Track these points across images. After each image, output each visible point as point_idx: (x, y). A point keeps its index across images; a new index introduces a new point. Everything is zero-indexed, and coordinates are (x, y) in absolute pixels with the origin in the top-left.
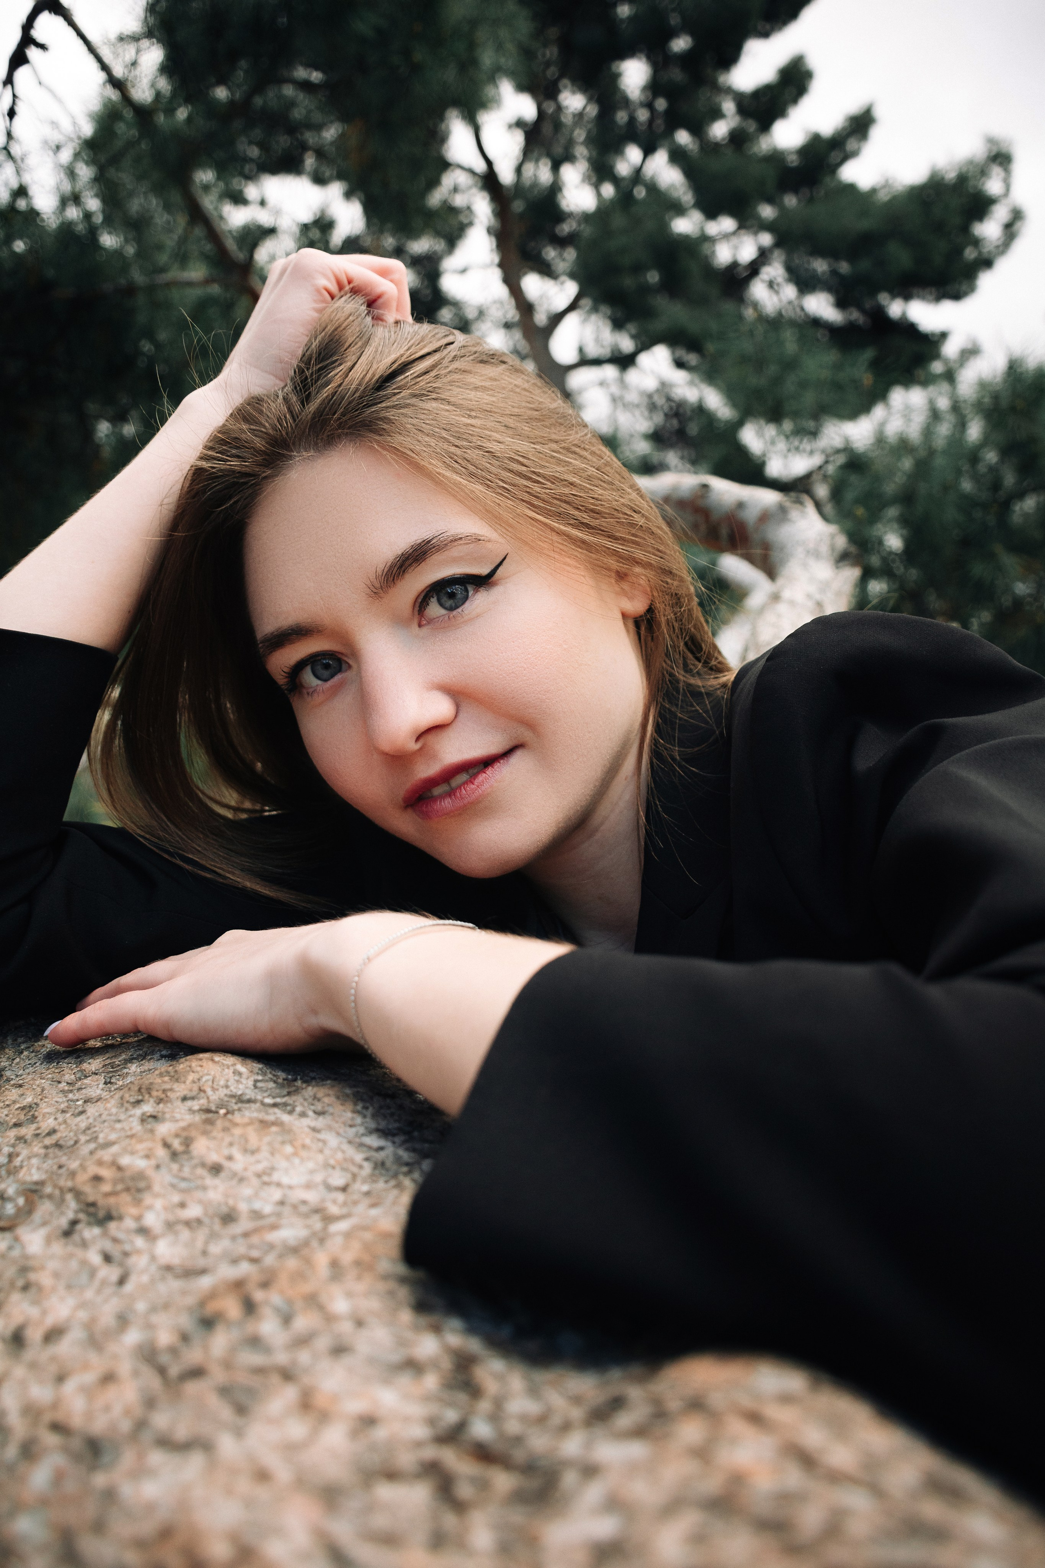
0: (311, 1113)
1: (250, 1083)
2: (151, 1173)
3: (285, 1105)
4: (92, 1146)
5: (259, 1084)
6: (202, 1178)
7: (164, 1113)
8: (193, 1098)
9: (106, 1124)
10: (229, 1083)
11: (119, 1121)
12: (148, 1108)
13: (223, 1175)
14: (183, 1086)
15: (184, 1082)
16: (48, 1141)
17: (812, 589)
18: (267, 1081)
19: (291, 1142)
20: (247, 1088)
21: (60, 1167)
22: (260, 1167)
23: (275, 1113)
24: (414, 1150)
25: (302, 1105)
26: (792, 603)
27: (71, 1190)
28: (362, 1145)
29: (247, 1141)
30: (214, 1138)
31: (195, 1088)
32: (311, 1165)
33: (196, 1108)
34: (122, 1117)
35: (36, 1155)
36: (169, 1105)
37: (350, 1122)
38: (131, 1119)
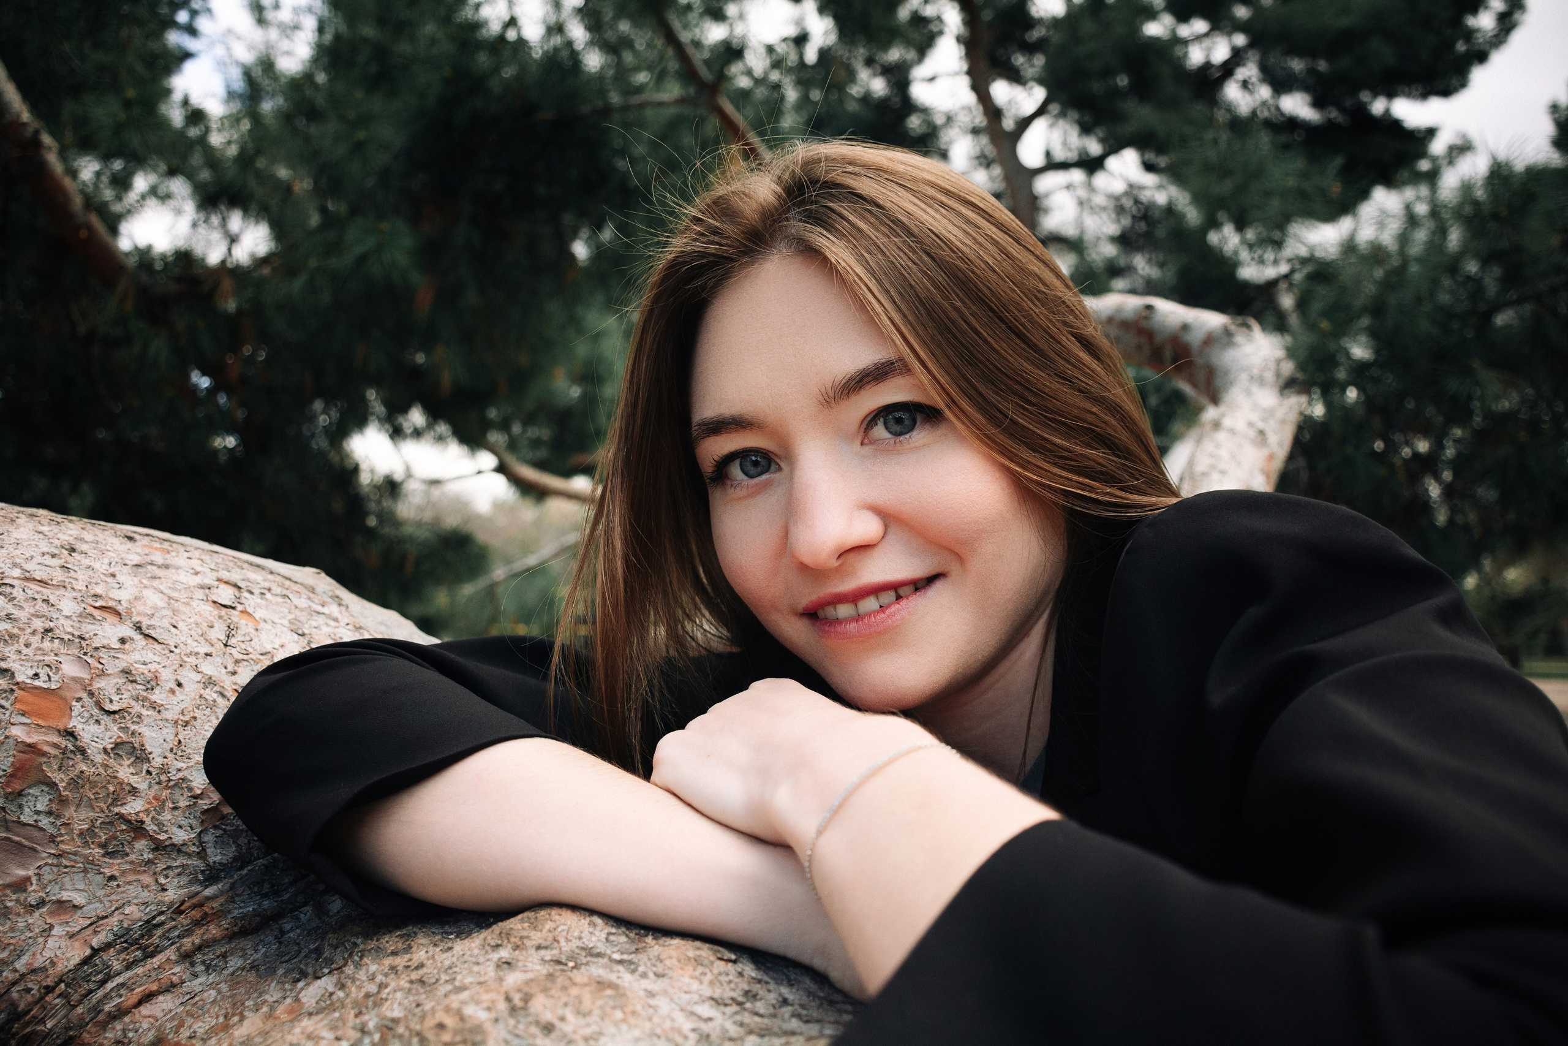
0: (651, 975)
1: (603, 936)
2: (488, 1026)
3: (631, 962)
4: (449, 987)
5: (612, 938)
6: (534, 1036)
7: (518, 961)
8: (546, 948)
9: (466, 965)
10: (583, 935)
11: (478, 964)
12: (504, 953)
13: (553, 1035)
14: (539, 934)
15: (541, 931)
16: (414, 976)
17: (1254, 417)
18: (620, 935)
19: (622, 1008)
20: (599, 940)
21: (418, 1005)
22: (588, 1031)
23: (619, 972)
24: (741, 1025)
25: (645, 964)
26: (1232, 431)
27: (418, 1034)
28: (692, 1013)
29: (580, 1002)
30: (552, 997)
31: (550, 939)
32: (637, 1033)
33: (548, 958)
34: (481, 960)
35: (401, 990)
36: (524, 952)
37: (686, 989)
38: (488, 963)
